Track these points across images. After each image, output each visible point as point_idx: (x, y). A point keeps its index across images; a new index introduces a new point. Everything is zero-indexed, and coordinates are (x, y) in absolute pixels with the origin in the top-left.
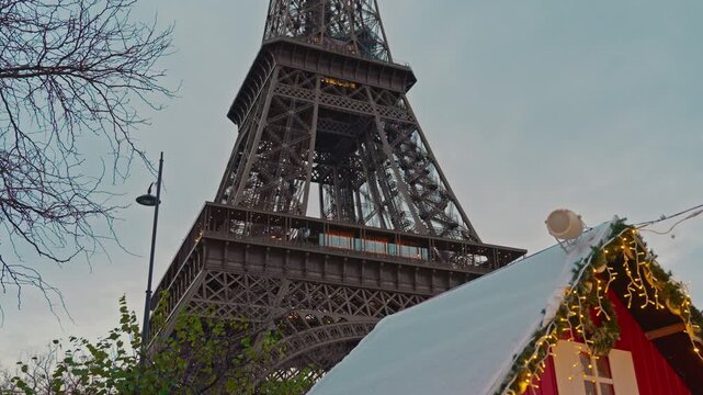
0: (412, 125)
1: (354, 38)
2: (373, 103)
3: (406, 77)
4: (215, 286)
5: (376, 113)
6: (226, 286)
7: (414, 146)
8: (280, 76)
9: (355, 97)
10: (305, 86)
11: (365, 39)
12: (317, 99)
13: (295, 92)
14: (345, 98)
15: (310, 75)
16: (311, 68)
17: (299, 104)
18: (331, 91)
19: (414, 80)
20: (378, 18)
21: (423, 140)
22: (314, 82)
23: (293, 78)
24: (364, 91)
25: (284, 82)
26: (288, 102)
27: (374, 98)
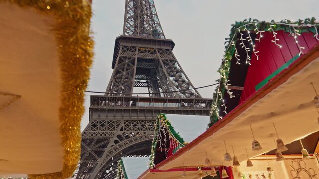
0: (174, 61)
1: (151, 33)
2: (158, 54)
3: (171, 44)
4: (94, 126)
5: (160, 58)
6: (99, 125)
7: (175, 68)
8: (123, 49)
9: (152, 53)
10: (133, 52)
11: (155, 33)
12: (137, 55)
13: (129, 54)
14: (148, 53)
15: (134, 47)
16: (134, 45)
17: (130, 58)
18: (142, 52)
19: (174, 44)
20: (160, 25)
21: (179, 65)
22: (136, 50)
23: (128, 49)
24: (155, 51)
25: (124, 51)
26: (126, 58)
27: (159, 52)
